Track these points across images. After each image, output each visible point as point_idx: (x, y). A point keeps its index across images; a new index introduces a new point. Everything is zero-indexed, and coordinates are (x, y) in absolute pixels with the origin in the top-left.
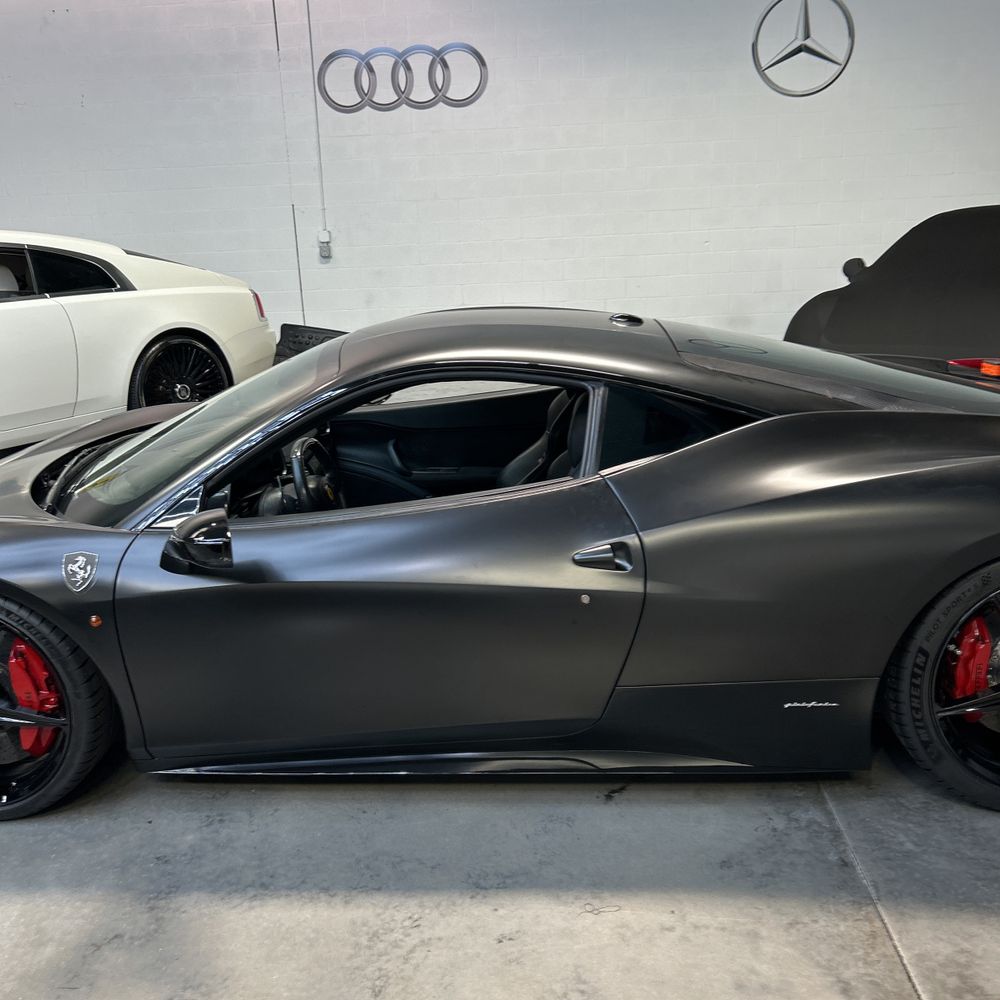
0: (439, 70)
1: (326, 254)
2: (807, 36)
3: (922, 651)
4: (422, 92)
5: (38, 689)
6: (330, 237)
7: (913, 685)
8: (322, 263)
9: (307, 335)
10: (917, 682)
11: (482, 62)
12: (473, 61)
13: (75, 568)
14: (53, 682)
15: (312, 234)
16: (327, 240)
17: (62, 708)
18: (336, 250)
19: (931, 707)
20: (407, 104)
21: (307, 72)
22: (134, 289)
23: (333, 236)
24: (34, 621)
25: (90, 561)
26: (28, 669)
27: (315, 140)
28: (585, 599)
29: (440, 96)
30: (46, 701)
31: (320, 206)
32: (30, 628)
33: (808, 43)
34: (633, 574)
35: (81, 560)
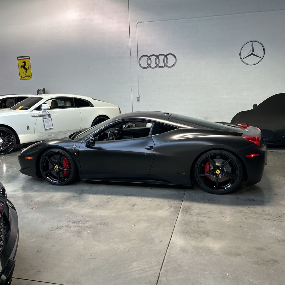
0: (166, 60)
1: (138, 100)
2: (253, 51)
3: (197, 165)
4: (162, 64)
5: (67, 165)
7: (196, 171)
8: (137, 102)
10: (196, 170)
11: (175, 58)
12: (174, 57)
13: (74, 146)
14: (69, 164)
15: (136, 96)
17: (70, 168)
18: (140, 99)
19: (199, 174)
20: (158, 67)
21: (137, 60)
22: (94, 107)
23: (140, 96)
24: (67, 154)
25: (76, 145)
26: (66, 162)
27: (137, 75)
28: (146, 154)
29: (166, 65)
30: (68, 167)
31: (138, 90)
32: (67, 155)
33: (253, 53)
34: (153, 151)
35: (75, 145)
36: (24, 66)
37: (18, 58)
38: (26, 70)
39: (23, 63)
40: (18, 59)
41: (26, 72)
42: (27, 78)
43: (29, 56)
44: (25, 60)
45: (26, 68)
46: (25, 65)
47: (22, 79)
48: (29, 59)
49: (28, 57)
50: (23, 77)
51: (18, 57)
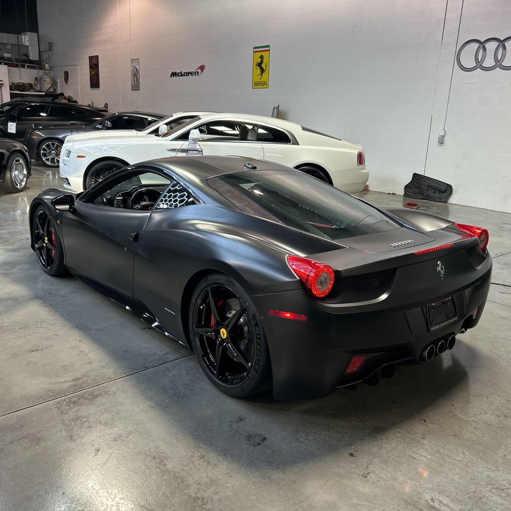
1: (441, 142)
6: (445, 133)
8: (439, 146)
9: (422, 180)
15: (437, 131)
16: (443, 135)
18: (447, 139)
20: (499, 67)
22: (299, 145)
23: (447, 133)
27: (449, 85)
28: (126, 249)
31: (444, 118)
36: (260, 65)
37: (255, 50)
38: (263, 71)
39: (260, 58)
40: (254, 52)
41: (262, 74)
42: (261, 87)
43: (269, 46)
44: (262, 53)
45: (263, 68)
46: (262, 62)
47: (255, 87)
48: (269, 50)
49: (267, 48)
50: (257, 84)
51: (255, 48)
